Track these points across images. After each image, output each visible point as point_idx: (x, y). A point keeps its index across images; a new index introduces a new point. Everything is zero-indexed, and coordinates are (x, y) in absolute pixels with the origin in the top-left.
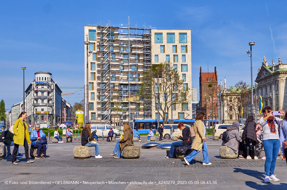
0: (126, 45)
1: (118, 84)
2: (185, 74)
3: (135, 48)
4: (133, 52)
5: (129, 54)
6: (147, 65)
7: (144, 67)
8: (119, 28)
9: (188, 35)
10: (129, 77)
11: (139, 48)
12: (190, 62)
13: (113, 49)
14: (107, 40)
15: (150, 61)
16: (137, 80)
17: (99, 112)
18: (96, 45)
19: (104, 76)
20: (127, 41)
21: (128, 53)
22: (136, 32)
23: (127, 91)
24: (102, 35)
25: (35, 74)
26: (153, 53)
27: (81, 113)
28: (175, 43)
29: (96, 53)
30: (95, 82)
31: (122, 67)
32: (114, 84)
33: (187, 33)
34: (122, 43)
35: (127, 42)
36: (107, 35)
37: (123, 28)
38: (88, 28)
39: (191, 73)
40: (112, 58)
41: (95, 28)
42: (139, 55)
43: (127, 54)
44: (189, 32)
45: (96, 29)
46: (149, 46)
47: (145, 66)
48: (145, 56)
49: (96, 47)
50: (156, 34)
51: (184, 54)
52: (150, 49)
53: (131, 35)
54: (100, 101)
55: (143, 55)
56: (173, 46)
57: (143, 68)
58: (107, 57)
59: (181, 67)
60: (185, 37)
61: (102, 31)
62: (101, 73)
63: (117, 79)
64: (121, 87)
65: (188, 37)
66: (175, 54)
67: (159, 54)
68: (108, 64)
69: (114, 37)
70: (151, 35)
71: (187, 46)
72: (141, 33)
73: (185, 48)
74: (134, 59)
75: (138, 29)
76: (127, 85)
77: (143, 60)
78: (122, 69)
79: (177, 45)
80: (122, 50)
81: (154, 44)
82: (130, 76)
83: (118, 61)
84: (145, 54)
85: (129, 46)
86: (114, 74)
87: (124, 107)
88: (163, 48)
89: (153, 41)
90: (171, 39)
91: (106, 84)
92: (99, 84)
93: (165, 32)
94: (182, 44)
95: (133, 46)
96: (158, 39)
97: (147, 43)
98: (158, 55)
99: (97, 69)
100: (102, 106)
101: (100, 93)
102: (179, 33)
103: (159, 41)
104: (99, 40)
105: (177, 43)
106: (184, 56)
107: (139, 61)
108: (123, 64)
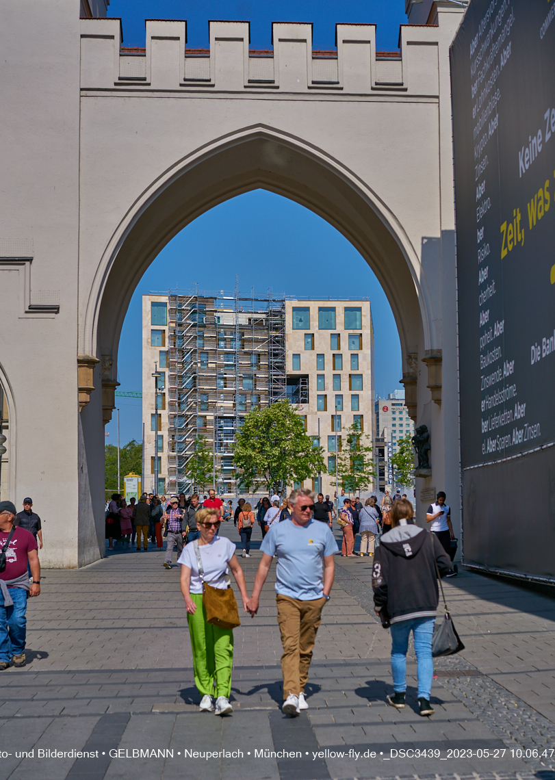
0: (232, 334)
1: (212, 418)
2: (358, 395)
3: (250, 340)
4: (246, 349)
6: (275, 377)
7: (270, 381)
8: (216, 298)
9: (363, 313)
10: (237, 402)
11: (257, 341)
12: (367, 369)
13: (203, 344)
14: (190, 324)
15: (282, 368)
16: (254, 408)
17: (173, 478)
18: (167, 334)
19: (183, 403)
20: (233, 325)
21: (236, 352)
22: (253, 305)
23: (232, 432)
24: (178, 313)
26: (289, 351)
28: (335, 329)
29: (167, 352)
30: (165, 414)
31: (222, 382)
32: (205, 417)
33: (361, 308)
34: (222, 330)
35: (234, 328)
36: (191, 314)
37: (224, 298)
38: (150, 300)
39: (370, 392)
40: (202, 362)
41: (164, 299)
42: (259, 356)
43: (233, 354)
44: (366, 306)
45: (168, 301)
46: (279, 336)
47: (271, 378)
48: (272, 357)
49: (167, 340)
50: (295, 309)
51: (355, 352)
52: (281, 341)
53: (240, 313)
54: (174, 454)
55: (268, 354)
56: (331, 335)
57: (266, 382)
58: (189, 360)
59: (348, 380)
60: (358, 317)
61: (180, 305)
62: (177, 396)
63: (212, 406)
64: (220, 423)
65: (365, 316)
66: (336, 352)
67: (301, 351)
68: (192, 376)
69: (204, 318)
70: (285, 313)
71: (361, 334)
73: (357, 341)
74: (248, 364)
75: (257, 300)
76: (233, 418)
77: (268, 365)
78: (223, 385)
79: (339, 334)
80: (221, 345)
81: (291, 331)
82: (239, 398)
83: (213, 370)
84: (271, 353)
85: (237, 335)
86: (205, 397)
87: (225, 466)
88: (310, 340)
89: (290, 325)
90: (327, 320)
91: (188, 418)
92: (172, 418)
93: (314, 306)
94: (351, 331)
95: (246, 336)
96: (301, 321)
97: (277, 329)
98: (299, 355)
99: (168, 385)
100: (179, 465)
101: (175, 437)
102: (345, 308)
103: (301, 324)
104: (174, 325)
105: (340, 328)
106: (354, 356)
107: (259, 367)
108: (225, 376)
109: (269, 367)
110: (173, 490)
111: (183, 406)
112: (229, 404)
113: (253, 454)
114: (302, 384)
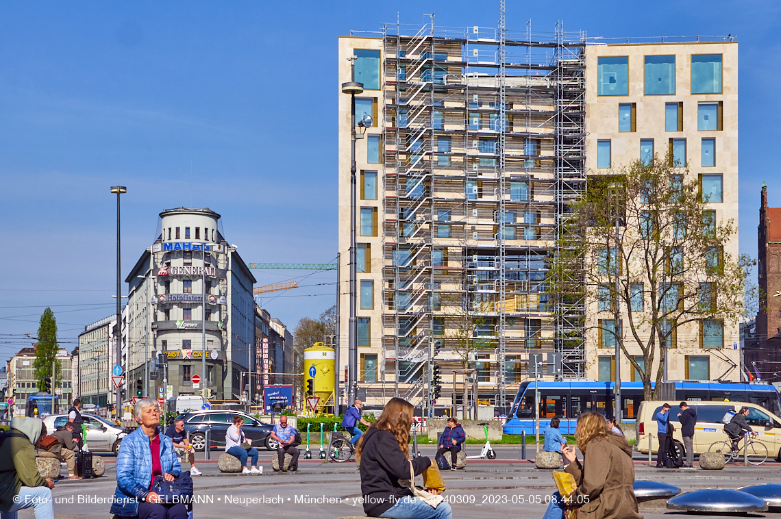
0: (492, 104)
1: (459, 250)
2: (714, 211)
3: (523, 115)
4: (517, 130)
5: (502, 136)
6: (568, 179)
7: (555, 185)
8: (464, 42)
9: (725, 65)
10: (501, 222)
11: (538, 117)
12: (732, 165)
13: (443, 121)
14: (420, 86)
15: (579, 163)
16: (530, 233)
17: (391, 354)
18: (381, 105)
20: (494, 89)
21: (499, 135)
22: (530, 55)
23: (491, 274)
24: (401, 67)
25: (162, 215)
26: (592, 135)
27: (325, 357)
28: (675, 94)
29: (381, 137)
30: (377, 243)
31: (476, 188)
32: (445, 248)
33: (721, 55)
34: (476, 96)
35: (496, 93)
36: (422, 69)
37: (480, 40)
38: (351, 45)
39: (736, 205)
40: (440, 153)
41: (376, 44)
42: (539, 141)
43: (495, 138)
44: (730, 52)
45: (382, 49)
46: (574, 108)
47: (561, 182)
48: (562, 145)
49: (380, 115)
50: (602, 60)
51: (709, 135)
52: (579, 117)
53: (508, 66)
54: (393, 312)
55: (555, 140)
56: (667, 104)
57: (551, 188)
58: (418, 150)
59: (697, 184)
60: (716, 71)
61: (403, 53)
62: (398, 211)
63: (457, 230)
64: (471, 260)
65: (728, 69)
66: (676, 135)
67: (613, 135)
68: (424, 177)
69: (445, 77)
70: (585, 67)
71: (721, 103)
72: (546, 57)
73: (712, 114)
74: (520, 157)
75: (536, 45)
76: (493, 252)
77: (554, 159)
78: (477, 192)
79: (681, 103)
80: (474, 124)
81: (596, 98)
82: (504, 218)
83: (460, 166)
84: (560, 137)
85: (502, 108)
86: (445, 214)
87: (480, 333)
88: (627, 115)
89: (593, 88)
90: (660, 80)
91: (417, 250)
92: (389, 250)
93: (636, 54)
94: (703, 98)
95: (517, 107)
96: (612, 80)
97: (570, 96)
98: (609, 141)
99: (383, 193)
100: (402, 332)
101: (395, 284)
102: (692, 55)
103: (613, 87)
104: (392, 88)
105: (682, 93)
106: (709, 141)
107: (539, 162)
108: (480, 177)
109: (556, 162)
110: (391, 375)
111: (408, 229)
112: (488, 225)
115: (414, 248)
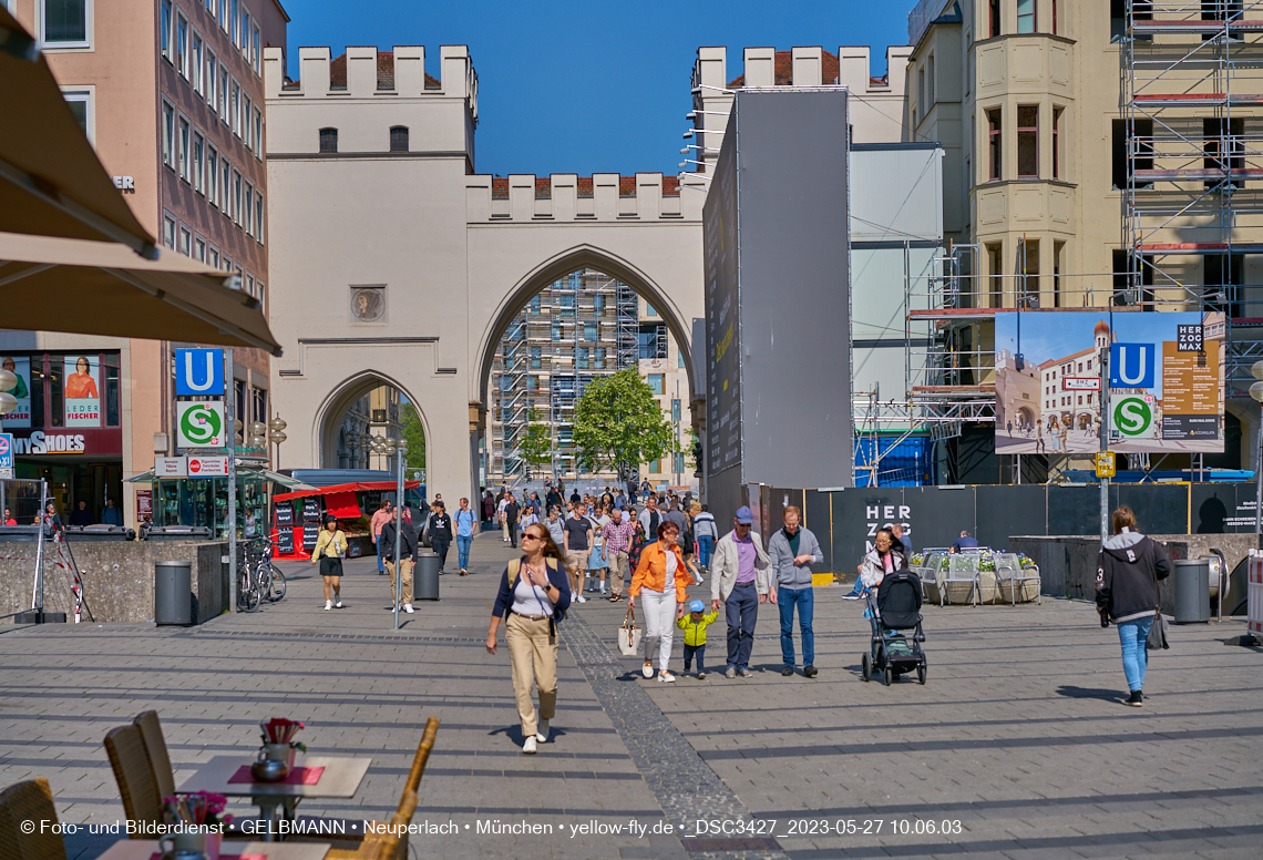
1: (548, 378)
3: (593, 278)
5: (577, 295)
6: (626, 325)
7: (616, 329)
10: (577, 358)
15: (633, 313)
16: (599, 365)
17: (499, 454)
19: (510, 359)
21: (575, 293)
23: (571, 395)
31: (559, 332)
32: (538, 376)
42: (604, 298)
43: (572, 296)
47: (620, 327)
48: (621, 300)
54: (500, 423)
55: (616, 296)
57: (614, 331)
63: (545, 364)
64: (556, 385)
68: (521, 325)
74: (591, 309)
76: (572, 378)
77: (616, 310)
78: (559, 336)
80: (557, 286)
82: (580, 353)
83: (547, 317)
84: (620, 294)
86: (537, 351)
91: (517, 379)
100: (506, 438)
107: (604, 313)
108: (562, 324)
109: (618, 313)
110: (499, 468)
111: (510, 363)
112: (568, 360)
113: (595, 431)
114: (659, 333)
115: (515, 376)
